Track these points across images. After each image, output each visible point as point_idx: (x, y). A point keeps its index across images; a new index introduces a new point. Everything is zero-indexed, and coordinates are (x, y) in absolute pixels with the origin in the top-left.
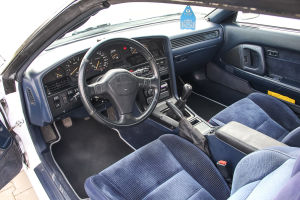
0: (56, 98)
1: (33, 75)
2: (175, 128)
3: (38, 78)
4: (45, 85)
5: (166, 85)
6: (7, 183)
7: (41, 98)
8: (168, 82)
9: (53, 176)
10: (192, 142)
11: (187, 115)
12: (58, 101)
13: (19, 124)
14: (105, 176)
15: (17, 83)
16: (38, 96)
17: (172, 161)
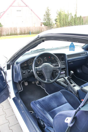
0: (24, 72)
1: (17, 63)
2: (66, 88)
3: (19, 64)
4: (21, 67)
5: (64, 72)
6: (3, 101)
7: (19, 72)
8: (65, 71)
9: (19, 101)
10: (72, 93)
11: (72, 83)
12: (24, 73)
13: (10, 81)
14: (38, 101)
15: (11, 66)
16: (18, 70)
17: (64, 99)
